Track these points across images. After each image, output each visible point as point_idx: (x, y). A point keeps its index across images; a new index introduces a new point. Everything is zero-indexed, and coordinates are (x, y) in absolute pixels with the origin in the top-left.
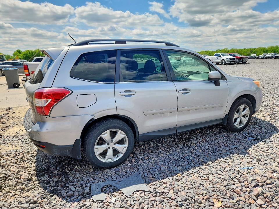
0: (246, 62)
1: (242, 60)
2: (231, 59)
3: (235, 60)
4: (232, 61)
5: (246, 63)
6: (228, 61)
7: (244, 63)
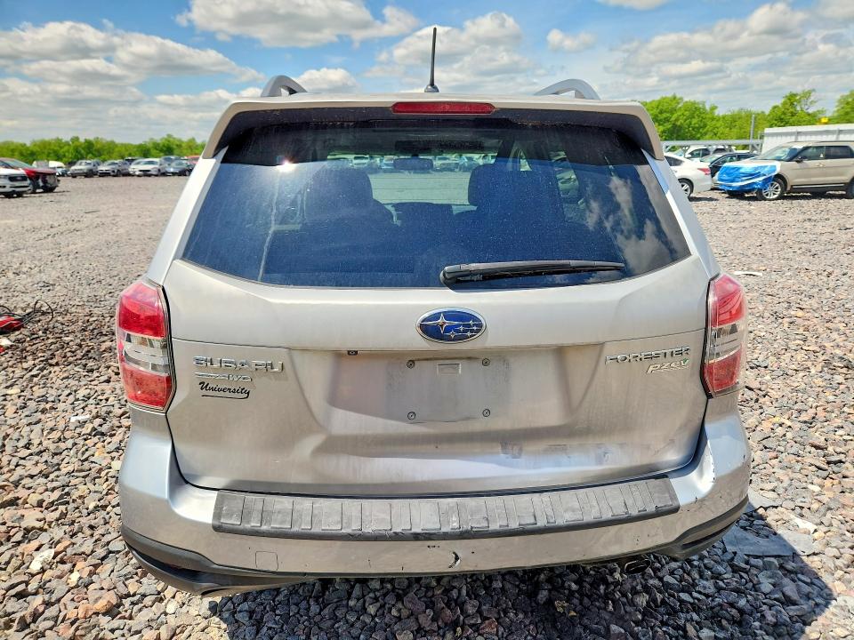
0: (54, 188)
1: (45, 182)
2: (12, 178)
3: (26, 180)
4: (17, 184)
5: (55, 190)
6: (4, 187)
7: (49, 189)
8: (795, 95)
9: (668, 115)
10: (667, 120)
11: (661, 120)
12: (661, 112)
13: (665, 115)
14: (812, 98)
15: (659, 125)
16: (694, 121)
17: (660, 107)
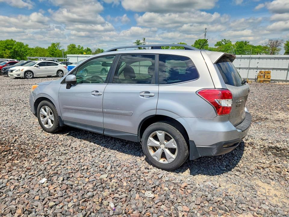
8: (55, 44)
9: (11, 46)
10: (11, 48)
11: (8, 48)
12: (8, 45)
13: (9, 46)
14: (60, 45)
15: (8, 50)
16: (22, 49)
17: (7, 43)
